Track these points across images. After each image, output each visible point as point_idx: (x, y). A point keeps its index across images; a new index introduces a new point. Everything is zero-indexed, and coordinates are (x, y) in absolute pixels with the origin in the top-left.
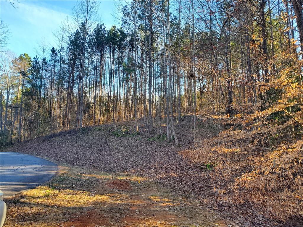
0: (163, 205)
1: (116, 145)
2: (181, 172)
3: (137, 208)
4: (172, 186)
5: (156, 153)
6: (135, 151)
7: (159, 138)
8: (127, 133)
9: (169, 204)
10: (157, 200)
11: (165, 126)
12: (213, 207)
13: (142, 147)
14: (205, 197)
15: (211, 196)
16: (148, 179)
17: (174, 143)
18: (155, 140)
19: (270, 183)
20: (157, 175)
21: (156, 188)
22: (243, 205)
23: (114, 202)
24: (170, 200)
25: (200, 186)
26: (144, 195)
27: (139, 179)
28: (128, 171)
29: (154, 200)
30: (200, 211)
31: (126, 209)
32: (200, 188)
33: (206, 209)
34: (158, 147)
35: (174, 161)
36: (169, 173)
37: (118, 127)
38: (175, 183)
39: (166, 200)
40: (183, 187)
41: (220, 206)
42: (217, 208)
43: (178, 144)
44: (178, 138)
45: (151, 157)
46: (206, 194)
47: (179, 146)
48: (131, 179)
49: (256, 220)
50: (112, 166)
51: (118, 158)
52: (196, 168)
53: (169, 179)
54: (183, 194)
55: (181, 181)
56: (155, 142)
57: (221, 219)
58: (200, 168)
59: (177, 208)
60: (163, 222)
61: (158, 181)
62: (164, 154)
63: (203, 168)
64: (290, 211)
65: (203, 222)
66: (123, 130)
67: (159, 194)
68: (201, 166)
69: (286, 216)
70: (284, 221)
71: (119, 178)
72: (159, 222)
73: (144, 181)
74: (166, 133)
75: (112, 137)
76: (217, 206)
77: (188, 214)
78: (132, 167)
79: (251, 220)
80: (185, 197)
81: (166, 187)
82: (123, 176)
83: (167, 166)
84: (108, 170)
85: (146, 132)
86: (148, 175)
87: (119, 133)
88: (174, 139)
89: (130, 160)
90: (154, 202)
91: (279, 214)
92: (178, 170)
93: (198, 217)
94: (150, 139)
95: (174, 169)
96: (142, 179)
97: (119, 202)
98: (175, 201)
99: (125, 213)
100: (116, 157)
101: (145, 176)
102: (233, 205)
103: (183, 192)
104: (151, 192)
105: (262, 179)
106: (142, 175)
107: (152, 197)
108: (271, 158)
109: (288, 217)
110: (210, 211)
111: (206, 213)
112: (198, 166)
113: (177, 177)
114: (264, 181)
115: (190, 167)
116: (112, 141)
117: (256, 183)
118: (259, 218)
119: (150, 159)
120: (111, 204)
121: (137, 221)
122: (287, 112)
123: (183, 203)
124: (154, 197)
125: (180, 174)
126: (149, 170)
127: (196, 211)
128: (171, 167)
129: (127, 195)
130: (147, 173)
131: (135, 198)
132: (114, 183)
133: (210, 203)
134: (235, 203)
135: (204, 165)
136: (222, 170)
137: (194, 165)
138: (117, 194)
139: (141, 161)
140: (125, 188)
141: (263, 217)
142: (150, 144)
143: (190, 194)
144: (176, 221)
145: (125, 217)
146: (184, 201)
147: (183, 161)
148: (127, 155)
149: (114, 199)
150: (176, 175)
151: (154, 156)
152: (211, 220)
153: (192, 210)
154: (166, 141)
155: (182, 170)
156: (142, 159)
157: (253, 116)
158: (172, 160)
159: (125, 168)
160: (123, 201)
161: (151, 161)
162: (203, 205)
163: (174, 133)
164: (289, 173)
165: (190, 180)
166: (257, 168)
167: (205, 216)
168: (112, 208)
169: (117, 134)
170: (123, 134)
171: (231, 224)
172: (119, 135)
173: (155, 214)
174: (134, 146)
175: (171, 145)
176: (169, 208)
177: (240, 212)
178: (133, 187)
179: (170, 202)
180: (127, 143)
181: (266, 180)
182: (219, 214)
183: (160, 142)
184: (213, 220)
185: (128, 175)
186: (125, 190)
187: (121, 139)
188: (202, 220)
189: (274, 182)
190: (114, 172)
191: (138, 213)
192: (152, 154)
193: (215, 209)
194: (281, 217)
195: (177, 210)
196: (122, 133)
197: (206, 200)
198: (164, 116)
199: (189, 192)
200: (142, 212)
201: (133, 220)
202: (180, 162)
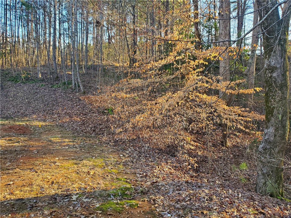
0: (64, 144)
1: (14, 91)
2: (84, 116)
3: (35, 149)
4: (74, 129)
5: (60, 100)
6: (37, 98)
7: (64, 85)
8: (27, 79)
9: (69, 143)
10: (58, 141)
11: (70, 73)
12: (110, 143)
13: (44, 93)
14: (104, 136)
15: (109, 134)
16: (51, 124)
17: (79, 90)
18: (59, 87)
19: (157, 121)
20: (60, 119)
21: (57, 131)
22: (135, 140)
23: (9, 145)
24: (70, 140)
25: (101, 127)
26: (44, 137)
27: (41, 123)
28: (28, 117)
29: (55, 141)
30: (98, 147)
31: (23, 150)
32: (100, 129)
33: (104, 145)
34: (62, 94)
35: (78, 107)
36: (72, 117)
37: (16, 73)
38: (77, 126)
39: (67, 140)
40: (85, 129)
41: (116, 142)
42: (113, 144)
43: (83, 90)
44: (84, 86)
45: (55, 104)
46: (105, 133)
47: (84, 93)
48: (32, 124)
49: (143, 149)
50: (9, 113)
51: (17, 104)
52: (99, 112)
53: (72, 122)
54: (84, 135)
55: (84, 124)
56: (59, 89)
57: (115, 152)
58: (103, 112)
59: (77, 146)
60: (61, 158)
61: (60, 125)
62: (68, 101)
63: (105, 112)
64: (169, 141)
65: (99, 155)
66: (23, 76)
67: (60, 136)
68: (104, 110)
69: (165, 146)
70: (163, 149)
71: (18, 123)
72: (58, 158)
73: (46, 126)
74: (72, 81)
75: (9, 83)
76: (113, 142)
77: (87, 150)
78: (34, 113)
79: (138, 150)
80: (86, 137)
81: (68, 130)
82: (22, 121)
83: (71, 112)
84: (5, 117)
85: (50, 79)
86: (50, 120)
87: (18, 79)
88: (79, 86)
89: (31, 107)
90: (54, 142)
91: (160, 144)
92: (81, 115)
93: (95, 152)
94: (54, 86)
95: (78, 114)
96: (44, 124)
97: (16, 144)
98: (75, 141)
99: (22, 153)
100: (15, 103)
101: (47, 121)
102: (127, 141)
103: (85, 133)
104: (52, 134)
105: (151, 119)
106: (44, 121)
107: (52, 139)
108: (160, 102)
109: (167, 146)
110: (106, 146)
111: (103, 148)
112: (101, 110)
113: (80, 121)
114: (152, 120)
115: (94, 112)
116: (9, 87)
117: (147, 122)
118: (145, 148)
119: (53, 105)
120: (6, 147)
121: (34, 159)
122: (175, 64)
123: (83, 142)
124: (55, 139)
125: (83, 119)
126: (52, 116)
127: (94, 147)
128: (75, 112)
129: (26, 138)
130: (50, 118)
131: (34, 140)
132: (10, 128)
133: (108, 140)
134: (129, 139)
135: (106, 110)
136: (120, 113)
137: (97, 110)
138: (14, 138)
139: (43, 107)
140: (24, 132)
141: (148, 147)
142: (54, 91)
143: (91, 134)
144: (74, 156)
145: (22, 157)
146: (84, 140)
147: (87, 106)
148: (27, 101)
149: (10, 142)
150: (79, 120)
151: (58, 103)
152: (106, 153)
153: (91, 147)
154: (71, 88)
155: (85, 115)
156: (45, 105)
157: (149, 66)
158: (77, 106)
159: (25, 114)
160: (20, 143)
161: (54, 107)
162: (101, 142)
163: (79, 80)
164: (172, 113)
165: (92, 123)
166: (149, 110)
167: (101, 150)
168: (6, 151)
169: (15, 80)
170: (23, 80)
171: (122, 154)
172: (18, 80)
173: (55, 152)
174: (36, 92)
175: (76, 92)
176: (69, 146)
177: (131, 145)
178: (33, 131)
179: (71, 141)
180: (28, 90)
181: (154, 119)
182: (114, 148)
183: (64, 89)
184: (108, 152)
185: (28, 121)
186: (24, 134)
187: (20, 85)
188: (98, 154)
189: (160, 120)
190: (12, 118)
191: (36, 152)
192: (56, 100)
193: (112, 144)
194: (162, 146)
195: (76, 147)
196: (21, 79)
197: (104, 138)
198: (70, 63)
199: (90, 133)
200: (40, 151)
201: (30, 158)
202: (84, 107)
